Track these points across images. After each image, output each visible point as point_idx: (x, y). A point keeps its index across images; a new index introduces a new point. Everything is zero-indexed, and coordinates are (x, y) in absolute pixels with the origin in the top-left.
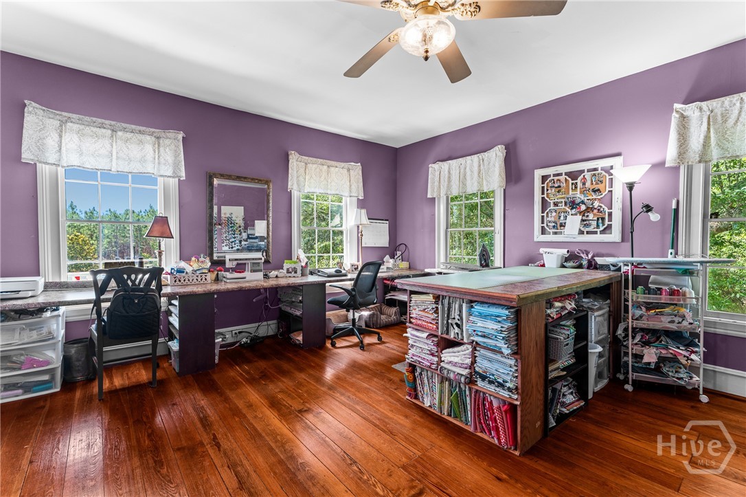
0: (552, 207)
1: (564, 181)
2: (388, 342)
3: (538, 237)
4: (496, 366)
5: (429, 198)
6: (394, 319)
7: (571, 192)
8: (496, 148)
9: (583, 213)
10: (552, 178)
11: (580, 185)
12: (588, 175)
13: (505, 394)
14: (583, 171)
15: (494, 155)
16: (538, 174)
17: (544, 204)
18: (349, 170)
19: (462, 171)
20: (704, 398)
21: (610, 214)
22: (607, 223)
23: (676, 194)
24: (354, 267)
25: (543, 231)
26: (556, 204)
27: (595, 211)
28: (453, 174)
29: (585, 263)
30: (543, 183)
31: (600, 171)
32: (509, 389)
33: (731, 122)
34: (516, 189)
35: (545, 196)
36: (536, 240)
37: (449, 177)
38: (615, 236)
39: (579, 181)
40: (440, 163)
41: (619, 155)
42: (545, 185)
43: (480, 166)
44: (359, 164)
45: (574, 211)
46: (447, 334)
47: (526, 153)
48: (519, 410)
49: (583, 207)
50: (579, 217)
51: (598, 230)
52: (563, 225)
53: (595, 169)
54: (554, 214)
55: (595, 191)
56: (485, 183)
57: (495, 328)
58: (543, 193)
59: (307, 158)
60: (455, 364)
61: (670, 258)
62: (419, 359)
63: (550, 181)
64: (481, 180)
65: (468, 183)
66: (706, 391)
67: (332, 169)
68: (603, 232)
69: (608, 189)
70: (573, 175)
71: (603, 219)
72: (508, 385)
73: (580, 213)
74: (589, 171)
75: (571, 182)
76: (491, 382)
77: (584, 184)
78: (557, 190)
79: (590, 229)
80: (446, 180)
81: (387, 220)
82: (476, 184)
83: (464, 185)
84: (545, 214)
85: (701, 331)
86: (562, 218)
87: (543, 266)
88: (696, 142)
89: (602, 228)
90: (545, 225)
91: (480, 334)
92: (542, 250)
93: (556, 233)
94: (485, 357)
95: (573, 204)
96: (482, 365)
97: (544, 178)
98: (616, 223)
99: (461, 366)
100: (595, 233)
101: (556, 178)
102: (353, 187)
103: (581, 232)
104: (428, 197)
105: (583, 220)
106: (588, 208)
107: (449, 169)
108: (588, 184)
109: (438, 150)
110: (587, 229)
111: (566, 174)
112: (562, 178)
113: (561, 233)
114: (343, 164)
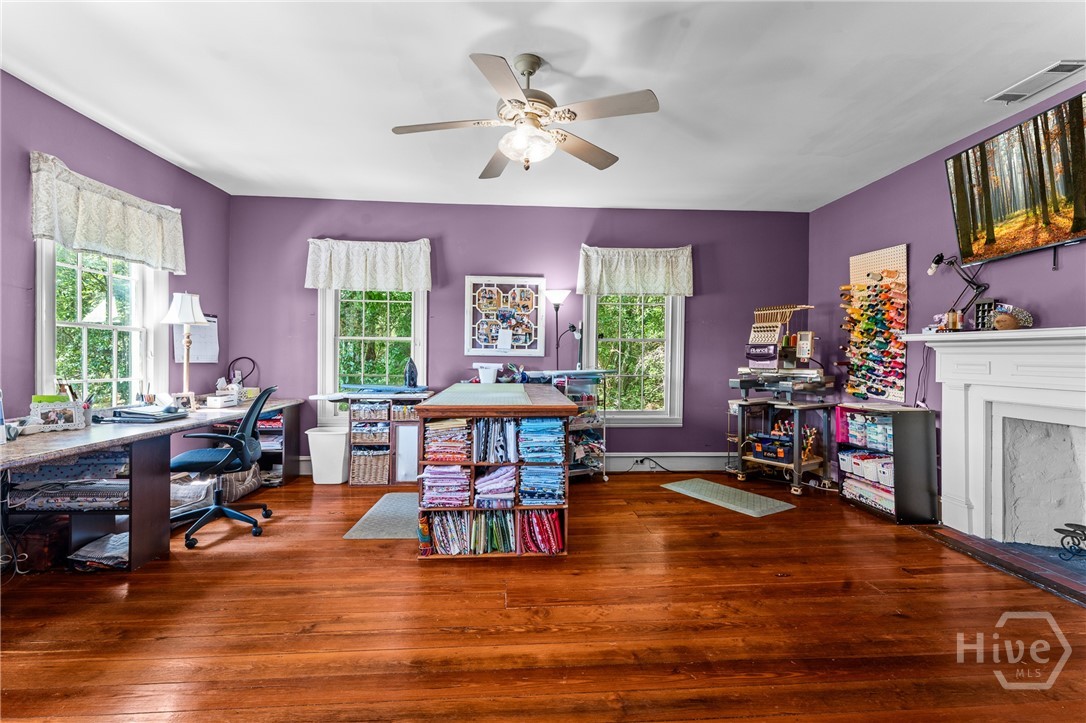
0: (484, 319)
1: (495, 292)
2: (286, 516)
3: (469, 351)
4: (544, 478)
5: (307, 289)
6: (254, 483)
7: (502, 306)
8: (421, 241)
9: (513, 328)
10: (483, 287)
11: (510, 299)
12: (518, 291)
13: (552, 503)
14: (513, 286)
15: (418, 248)
16: (470, 280)
17: (476, 314)
18: (160, 218)
19: (370, 259)
20: (606, 478)
21: (536, 330)
22: (533, 338)
23: (581, 318)
24: (180, 401)
25: (474, 345)
26: (487, 316)
27: (524, 326)
28: (355, 261)
29: (518, 377)
30: (474, 292)
31: (528, 288)
32: (560, 497)
33: (613, 267)
34: (443, 294)
35: (476, 306)
36: (466, 353)
37: (348, 265)
38: (539, 351)
39: (509, 295)
40: (331, 241)
41: (541, 276)
42: (477, 294)
43: (397, 258)
44: (179, 211)
45: (505, 325)
46: (485, 459)
47: (455, 254)
48: (566, 512)
49: (514, 322)
50: (510, 332)
51: (526, 345)
52: (495, 338)
53: (523, 286)
54: (485, 326)
55: (524, 307)
56: (405, 281)
57: (552, 439)
58: (474, 303)
59: (82, 177)
60: (497, 491)
61: (578, 370)
62: (443, 501)
63: (482, 291)
64: (399, 276)
65: (380, 276)
66: (607, 474)
67: (131, 210)
68: (529, 347)
69: (534, 307)
70: (505, 288)
71: (530, 334)
72: (558, 492)
73: (510, 326)
74: (518, 286)
75: (502, 295)
76: (541, 496)
77: (514, 298)
78: (489, 301)
79: (520, 343)
80: (343, 267)
81: (215, 317)
82: (392, 280)
83: (374, 278)
84: (476, 326)
85: (604, 427)
86: (494, 331)
87: (479, 382)
88: (595, 278)
89: (529, 344)
90: (476, 338)
91: (537, 449)
92: (475, 365)
93: (486, 347)
94: (531, 474)
95: (504, 318)
96: (529, 481)
97: (476, 287)
98: (541, 339)
99: (505, 491)
100: (524, 347)
101: (488, 289)
102: (167, 251)
103: (512, 347)
104: (306, 286)
105: (514, 335)
106: (518, 322)
107: (348, 252)
108: (517, 299)
109: (321, 220)
110: (517, 344)
111: (498, 286)
112: (495, 289)
113: (492, 347)
114: (151, 205)
